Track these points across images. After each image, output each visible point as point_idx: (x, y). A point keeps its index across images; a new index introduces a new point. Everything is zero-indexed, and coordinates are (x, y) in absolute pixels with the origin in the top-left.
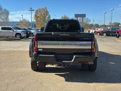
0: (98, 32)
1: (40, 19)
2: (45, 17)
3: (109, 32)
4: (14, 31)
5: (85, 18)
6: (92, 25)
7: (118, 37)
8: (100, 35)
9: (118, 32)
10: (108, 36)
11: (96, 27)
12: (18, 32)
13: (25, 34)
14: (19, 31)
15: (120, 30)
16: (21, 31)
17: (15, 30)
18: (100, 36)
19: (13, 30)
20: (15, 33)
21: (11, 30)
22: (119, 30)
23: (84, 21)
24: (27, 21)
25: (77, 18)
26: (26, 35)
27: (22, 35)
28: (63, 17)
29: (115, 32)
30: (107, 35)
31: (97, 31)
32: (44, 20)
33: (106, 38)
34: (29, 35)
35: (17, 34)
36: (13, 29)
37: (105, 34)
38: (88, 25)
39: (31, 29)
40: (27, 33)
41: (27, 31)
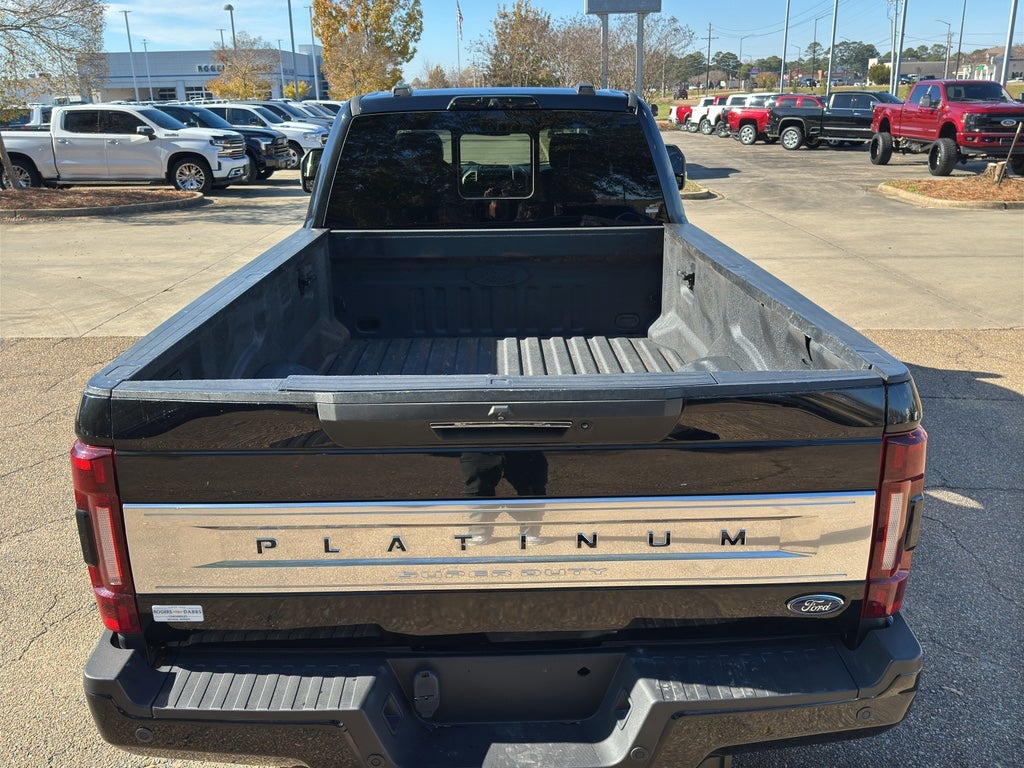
0: (745, 121)
1: (354, 28)
2: (385, 16)
3: (823, 119)
4: (152, 138)
5: (656, 16)
6: (696, 64)
7: (884, 160)
8: (760, 136)
9: (885, 126)
10: (812, 148)
11: (720, 74)
12: (184, 146)
13: (234, 156)
14: (193, 137)
15: (898, 108)
16: (208, 133)
17: (161, 133)
18: (763, 149)
19: (149, 133)
20: (164, 155)
21: (135, 132)
22: (894, 111)
23: (651, 42)
24: (260, 46)
25: (603, 15)
26: (245, 161)
27: (214, 166)
28: (510, 10)
29: (866, 122)
30: (809, 142)
31: (737, 110)
32: (378, 41)
33: (805, 165)
34: (269, 163)
35: (179, 159)
36: (151, 124)
37: (792, 137)
38: (672, 58)
39: (283, 114)
40: (252, 151)
41: (248, 135)
